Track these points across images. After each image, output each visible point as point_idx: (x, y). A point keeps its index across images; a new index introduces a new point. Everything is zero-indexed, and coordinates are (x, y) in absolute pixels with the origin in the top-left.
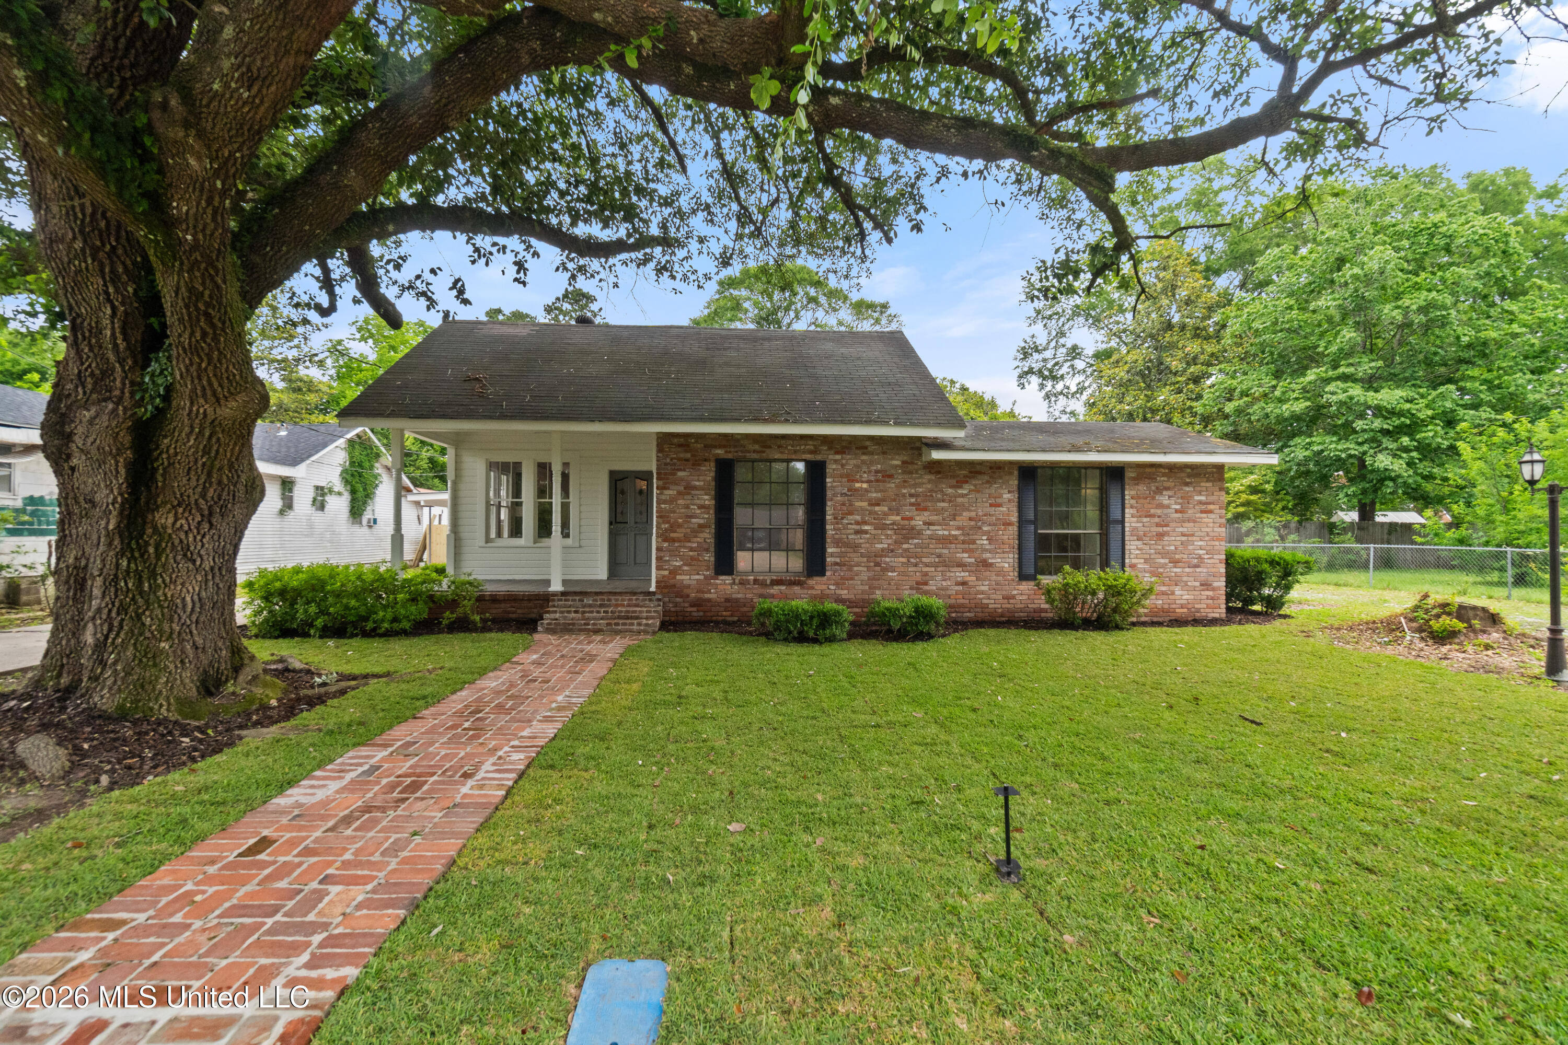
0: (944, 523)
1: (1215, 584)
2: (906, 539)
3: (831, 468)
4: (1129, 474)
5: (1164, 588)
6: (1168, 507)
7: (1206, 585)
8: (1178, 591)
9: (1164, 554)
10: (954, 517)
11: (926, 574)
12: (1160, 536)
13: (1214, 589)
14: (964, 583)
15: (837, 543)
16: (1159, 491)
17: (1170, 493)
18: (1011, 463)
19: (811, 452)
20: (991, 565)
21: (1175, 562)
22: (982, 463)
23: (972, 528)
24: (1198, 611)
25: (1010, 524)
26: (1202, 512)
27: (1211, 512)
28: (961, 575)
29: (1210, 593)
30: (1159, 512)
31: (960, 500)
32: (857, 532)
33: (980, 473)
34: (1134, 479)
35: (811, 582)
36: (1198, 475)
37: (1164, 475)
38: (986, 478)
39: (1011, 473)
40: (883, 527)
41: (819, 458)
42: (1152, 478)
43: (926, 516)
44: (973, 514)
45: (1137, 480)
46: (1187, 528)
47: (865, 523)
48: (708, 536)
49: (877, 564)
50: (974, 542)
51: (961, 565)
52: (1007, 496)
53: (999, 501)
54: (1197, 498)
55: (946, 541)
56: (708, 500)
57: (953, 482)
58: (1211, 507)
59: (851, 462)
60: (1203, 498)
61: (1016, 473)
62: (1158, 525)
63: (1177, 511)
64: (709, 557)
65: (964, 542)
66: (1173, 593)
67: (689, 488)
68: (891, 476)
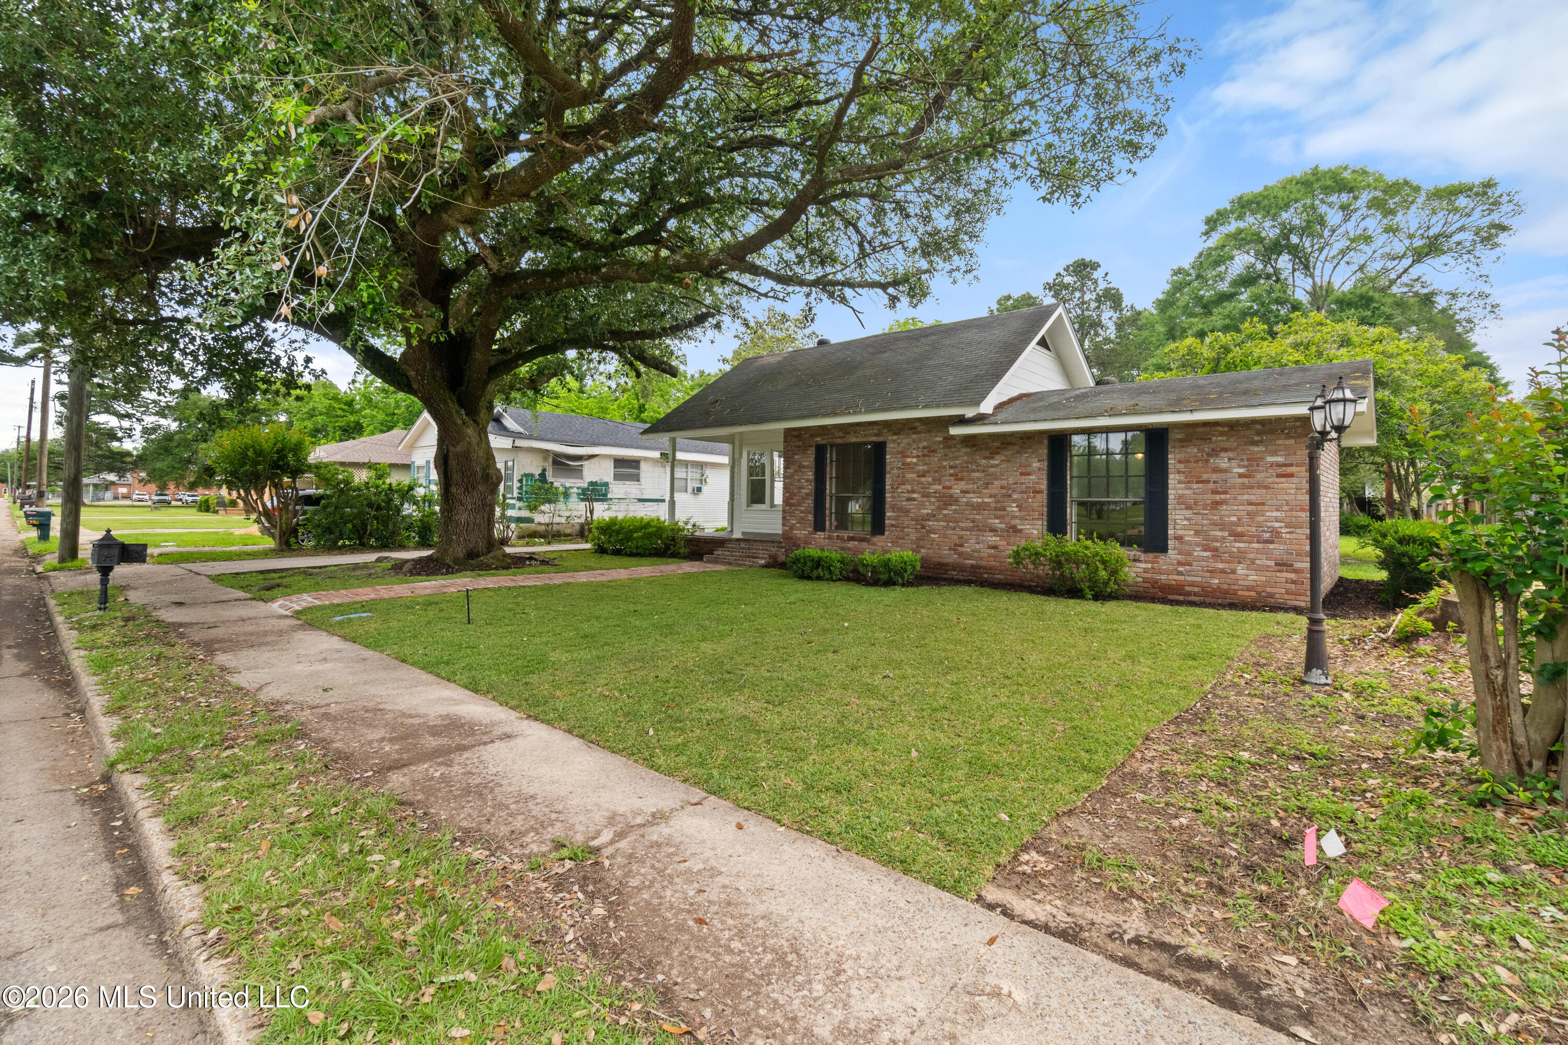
0: (977, 492)
1: (1298, 565)
2: (946, 505)
3: (890, 447)
4: (1174, 435)
5: (1220, 566)
6: (1225, 471)
7: (1283, 565)
8: (1241, 570)
9: (1222, 526)
10: (987, 485)
11: (961, 537)
12: (1216, 504)
13: (1296, 571)
14: (995, 547)
15: (893, 508)
16: (1215, 453)
17: (1231, 454)
18: (1041, 433)
19: (877, 435)
20: (1021, 531)
21: (1238, 536)
22: (1012, 434)
23: (1004, 496)
24: (1271, 595)
25: (1040, 492)
26: (1278, 476)
27: (1291, 475)
28: (993, 539)
29: (1293, 576)
30: (1214, 477)
31: (992, 470)
32: (909, 499)
33: (1010, 444)
34: (1181, 440)
35: (876, 539)
36: (1272, 432)
37: (1222, 434)
38: (1017, 448)
39: (1041, 443)
40: (927, 495)
41: (881, 439)
42: (1206, 439)
43: (962, 485)
44: (1004, 483)
45: (1185, 442)
46: (1255, 496)
47: (913, 491)
48: (810, 502)
49: (923, 527)
50: (1004, 509)
51: (993, 530)
52: (1036, 465)
53: (1028, 470)
54: (1270, 459)
55: (980, 507)
56: (810, 475)
57: (987, 453)
58: (1293, 469)
59: (904, 440)
60: (1280, 459)
61: (1046, 442)
62: (1215, 492)
63: (1241, 476)
64: (811, 517)
65: (996, 509)
66: (1233, 572)
67: (801, 467)
68: (934, 451)
